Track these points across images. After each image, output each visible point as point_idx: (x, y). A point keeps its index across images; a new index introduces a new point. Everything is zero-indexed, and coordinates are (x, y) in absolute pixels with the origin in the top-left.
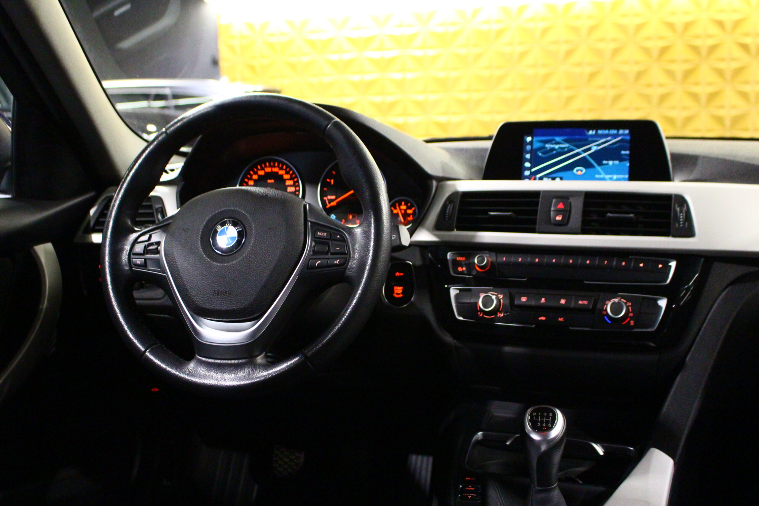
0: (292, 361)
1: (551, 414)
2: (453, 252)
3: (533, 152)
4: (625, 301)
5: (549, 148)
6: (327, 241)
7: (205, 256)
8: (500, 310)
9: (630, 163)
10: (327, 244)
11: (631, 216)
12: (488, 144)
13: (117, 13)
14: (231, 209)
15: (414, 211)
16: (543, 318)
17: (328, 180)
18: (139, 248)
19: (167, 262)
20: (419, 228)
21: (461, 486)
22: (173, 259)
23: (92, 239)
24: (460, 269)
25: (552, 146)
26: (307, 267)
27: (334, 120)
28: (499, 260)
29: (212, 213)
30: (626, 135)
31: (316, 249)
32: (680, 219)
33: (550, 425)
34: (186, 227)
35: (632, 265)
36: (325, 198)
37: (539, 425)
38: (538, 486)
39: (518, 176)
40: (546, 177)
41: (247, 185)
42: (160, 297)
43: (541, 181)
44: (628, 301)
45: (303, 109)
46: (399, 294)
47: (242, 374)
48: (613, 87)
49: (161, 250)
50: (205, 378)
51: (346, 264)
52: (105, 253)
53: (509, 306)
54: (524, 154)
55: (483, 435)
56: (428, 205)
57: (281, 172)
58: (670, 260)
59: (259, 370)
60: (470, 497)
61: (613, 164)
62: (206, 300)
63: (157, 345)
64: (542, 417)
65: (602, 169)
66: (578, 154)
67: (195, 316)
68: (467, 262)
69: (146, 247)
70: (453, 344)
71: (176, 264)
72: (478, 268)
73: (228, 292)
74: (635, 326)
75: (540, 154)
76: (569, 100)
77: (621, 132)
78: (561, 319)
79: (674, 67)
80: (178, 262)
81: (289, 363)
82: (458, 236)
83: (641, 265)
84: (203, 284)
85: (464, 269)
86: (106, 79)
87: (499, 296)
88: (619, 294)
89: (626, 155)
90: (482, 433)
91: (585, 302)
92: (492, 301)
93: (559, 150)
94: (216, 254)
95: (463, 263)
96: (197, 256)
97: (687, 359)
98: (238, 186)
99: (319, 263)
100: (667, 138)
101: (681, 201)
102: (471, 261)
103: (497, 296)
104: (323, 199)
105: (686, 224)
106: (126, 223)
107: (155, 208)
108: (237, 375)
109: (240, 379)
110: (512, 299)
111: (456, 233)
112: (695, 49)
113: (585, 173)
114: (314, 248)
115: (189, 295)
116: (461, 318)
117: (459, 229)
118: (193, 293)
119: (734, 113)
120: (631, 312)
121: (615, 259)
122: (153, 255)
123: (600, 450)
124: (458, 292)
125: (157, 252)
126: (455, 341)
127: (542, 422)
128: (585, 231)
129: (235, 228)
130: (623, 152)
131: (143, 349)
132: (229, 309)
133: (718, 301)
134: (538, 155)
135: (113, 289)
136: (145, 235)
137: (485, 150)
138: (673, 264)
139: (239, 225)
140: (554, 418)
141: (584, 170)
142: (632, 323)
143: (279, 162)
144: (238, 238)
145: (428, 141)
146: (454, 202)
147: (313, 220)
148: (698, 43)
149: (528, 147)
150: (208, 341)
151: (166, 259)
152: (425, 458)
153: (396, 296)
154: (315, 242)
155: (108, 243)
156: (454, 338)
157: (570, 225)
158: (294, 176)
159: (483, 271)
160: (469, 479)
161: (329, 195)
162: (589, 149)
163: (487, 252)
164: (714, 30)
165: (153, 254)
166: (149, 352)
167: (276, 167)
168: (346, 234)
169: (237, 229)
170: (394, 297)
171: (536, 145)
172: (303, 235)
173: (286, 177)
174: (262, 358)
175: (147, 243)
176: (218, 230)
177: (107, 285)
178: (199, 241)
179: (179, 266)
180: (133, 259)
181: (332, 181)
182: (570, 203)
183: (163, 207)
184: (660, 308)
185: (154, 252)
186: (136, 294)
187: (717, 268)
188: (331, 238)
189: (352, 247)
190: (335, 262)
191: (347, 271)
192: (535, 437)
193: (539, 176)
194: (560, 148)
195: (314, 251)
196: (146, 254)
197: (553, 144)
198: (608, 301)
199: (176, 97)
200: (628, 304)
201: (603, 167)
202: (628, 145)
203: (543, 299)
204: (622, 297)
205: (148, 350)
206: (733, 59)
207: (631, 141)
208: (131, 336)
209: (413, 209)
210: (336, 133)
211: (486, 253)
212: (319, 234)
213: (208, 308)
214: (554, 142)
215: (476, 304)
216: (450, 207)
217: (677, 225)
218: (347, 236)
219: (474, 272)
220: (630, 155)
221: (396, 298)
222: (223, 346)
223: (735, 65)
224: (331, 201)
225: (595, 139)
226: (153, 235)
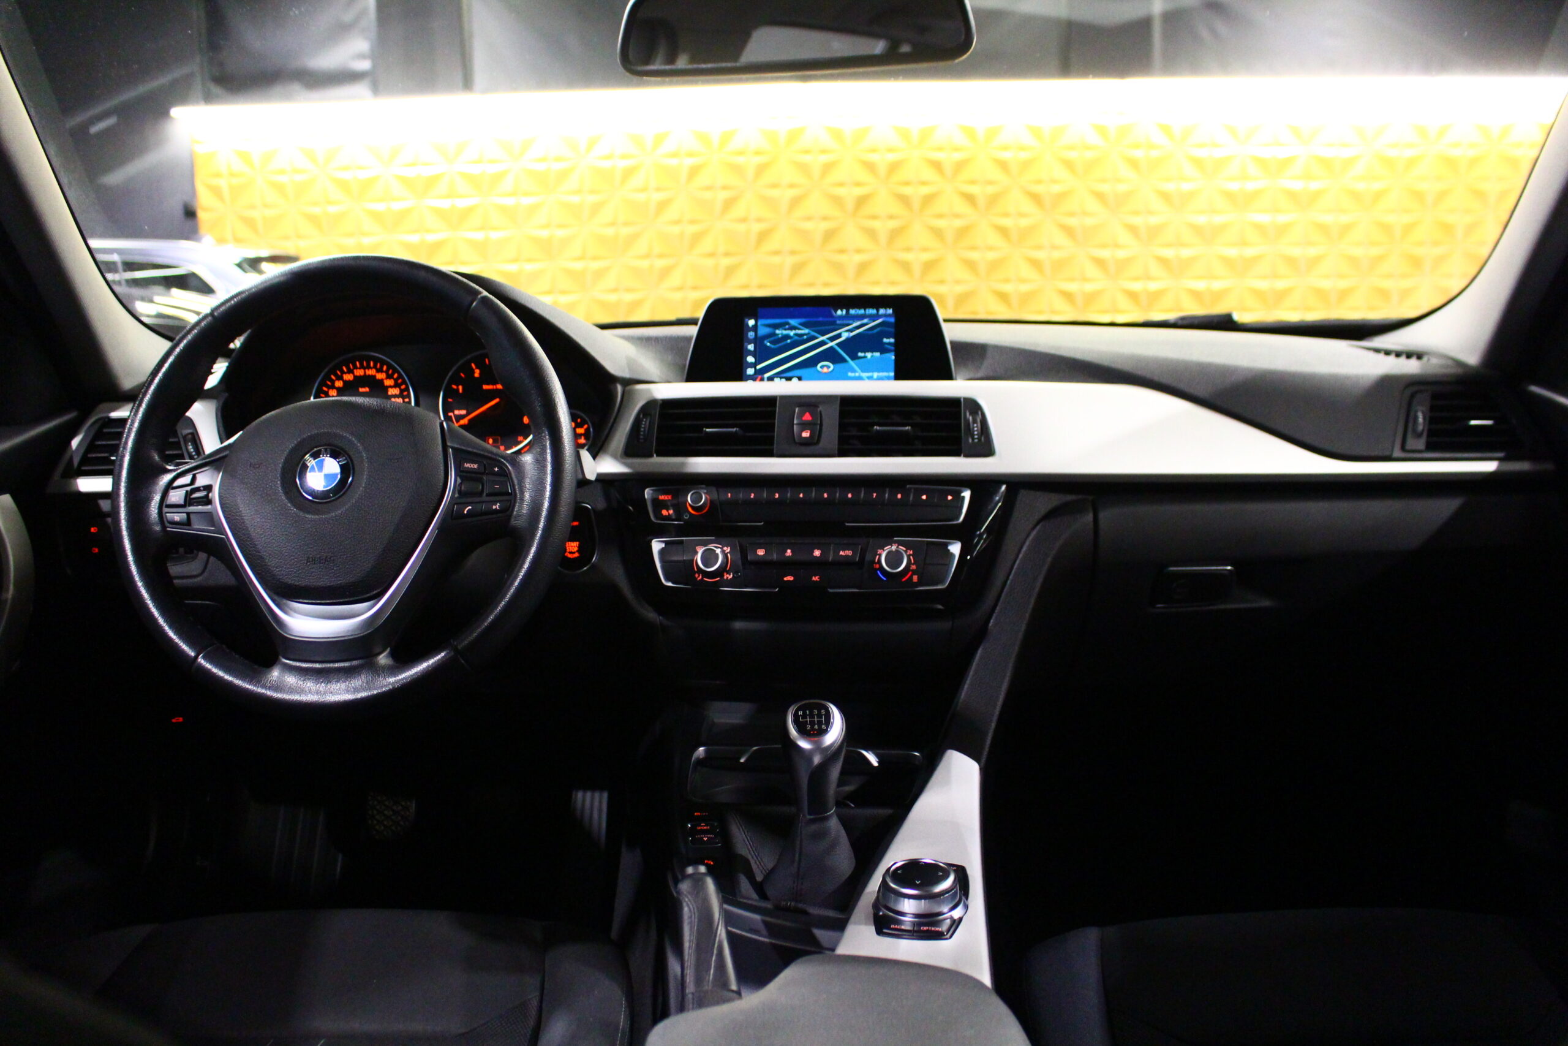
0: (435, 659)
1: (823, 712)
2: (652, 488)
3: (758, 341)
4: (904, 549)
5: (780, 336)
6: (478, 476)
7: (289, 505)
8: (728, 569)
9: (895, 356)
10: (480, 481)
11: (908, 430)
12: (693, 331)
13: (94, 129)
14: (328, 432)
15: (587, 430)
16: (790, 578)
17: (454, 387)
18: (177, 496)
19: (225, 517)
20: (600, 454)
21: (689, 826)
22: (237, 512)
23: (77, 486)
24: (664, 512)
25: (785, 332)
26: (449, 514)
27: (482, 295)
28: (722, 498)
29: (297, 439)
30: (889, 316)
31: (463, 488)
32: (974, 431)
33: (823, 727)
34: (256, 461)
35: (911, 498)
36: (451, 414)
37: (809, 727)
38: (810, 814)
39: (738, 375)
40: (777, 377)
41: (327, 395)
42: (195, 573)
43: (770, 383)
44: (908, 548)
45: (434, 279)
46: (574, 553)
47: (357, 682)
48: (793, 253)
49: (214, 497)
50: (298, 693)
51: (510, 509)
52: (120, 505)
53: (740, 562)
54: (746, 344)
55: (706, 751)
56: (612, 420)
57: (380, 376)
58: (963, 489)
59: (385, 675)
60: (705, 839)
61: (872, 356)
62: (295, 573)
63: (215, 646)
64: (812, 716)
65: (855, 363)
66: (823, 343)
67: (276, 597)
68: (675, 502)
69: (188, 494)
70: (658, 623)
71: (242, 519)
72: (690, 509)
73: (330, 558)
74: (920, 583)
75: (768, 344)
76: (730, 271)
77: (882, 311)
78: (815, 578)
79: (876, 224)
80: (245, 516)
81: (431, 661)
82: (661, 464)
83: (924, 497)
84: (288, 548)
85: (671, 512)
86: (95, 235)
87: (725, 548)
88: (895, 539)
89: (889, 344)
90: (704, 749)
91: (850, 553)
92: (717, 556)
93: (796, 338)
94: (307, 502)
95: (669, 504)
96: (277, 505)
97: (990, 625)
98: (312, 399)
99: (469, 509)
100: (945, 321)
101: (974, 407)
102: (681, 499)
103: (721, 548)
104: (448, 415)
105: (983, 439)
106: (151, 458)
107: (182, 435)
108: (350, 685)
109: (356, 690)
110: (744, 554)
111: (656, 460)
112: (904, 200)
113: (832, 371)
114: (461, 488)
115: (266, 565)
116: (670, 584)
117: (660, 454)
118: (272, 563)
119: (959, 289)
120: (913, 564)
121: (887, 490)
122: (200, 507)
123: (873, 760)
124: (663, 545)
125: (207, 501)
126: (661, 617)
127: (812, 723)
128: (844, 451)
129: (335, 459)
130: (885, 340)
131: (193, 654)
132: (332, 584)
133: (1027, 543)
134: (766, 346)
135: (136, 562)
136: (184, 476)
137: (688, 339)
138: (967, 494)
139: (342, 455)
140: (828, 716)
141: (832, 366)
142: (915, 578)
143: (376, 360)
144: (341, 474)
145: (603, 327)
146: (650, 415)
147: (456, 446)
148: (907, 191)
149: (751, 335)
150: (298, 635)
151: (223, 512)
152: (597, 795)
153: (570, 556)
154: (461, 477)
155: (123, 491)
156: (660, 614)
157: (821, 444)
158: (400, 381)
159: (700, 513)
160: (699, 814)
161: (457, 409)
162: (839, 336)
163: (704, 486)
164: (929, 174)
165: (202, 505)
166: (204, 658)
167: (372, 368)
168: (507, 464)
169: (338, 462)
170: (567, 557)
171: (763, 331)
172: (442, 468)
173: (388, 382)
174: (387, 657)
175: (189, 488)
176: (309, 465)
177: (125, 556)
178: (279, 482)
179: (248, 522)
180: (167, 514)
181: (460, 388)
182: (820, 412)
183: (195, 433)
184: (952, 555)
185: (202, 502)
186: (175, 569)
187: (1024, 496)
188: (486, 470)
189: (518, 484)
190: (494, 507)
191: (513, 520)
192: (804, 744)
193: (767, 375)
194: (796, 335)
195: (460, 492)
196: (189, 506)
197: (785, 329)
198: (880, 549)
199: (130, 266)
200: (908, 553)
201: (857, 361)
202: (892, 330)
203: (789, 551)
204: (900, 543)
205: (201, 655)
206: (957, 216)
207: (897, 324)
208: (171, 634)
209: (586, 426)
210: (484, 313)
211: (702, 488)
212: (467, 465)
213: (298, 585)
214: (787, 326)
215: (692, 561)
216: (645, 424)
217: (970, 440)
218: (510, 468)
219: (686, 516)
220: (896, 344)
221: (570, 558)
222: (325, 642)
223: (958, 223)
224: (459, 418)
225: (846, 322)
226: (197, 476)
